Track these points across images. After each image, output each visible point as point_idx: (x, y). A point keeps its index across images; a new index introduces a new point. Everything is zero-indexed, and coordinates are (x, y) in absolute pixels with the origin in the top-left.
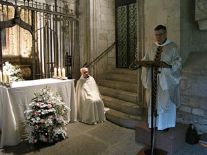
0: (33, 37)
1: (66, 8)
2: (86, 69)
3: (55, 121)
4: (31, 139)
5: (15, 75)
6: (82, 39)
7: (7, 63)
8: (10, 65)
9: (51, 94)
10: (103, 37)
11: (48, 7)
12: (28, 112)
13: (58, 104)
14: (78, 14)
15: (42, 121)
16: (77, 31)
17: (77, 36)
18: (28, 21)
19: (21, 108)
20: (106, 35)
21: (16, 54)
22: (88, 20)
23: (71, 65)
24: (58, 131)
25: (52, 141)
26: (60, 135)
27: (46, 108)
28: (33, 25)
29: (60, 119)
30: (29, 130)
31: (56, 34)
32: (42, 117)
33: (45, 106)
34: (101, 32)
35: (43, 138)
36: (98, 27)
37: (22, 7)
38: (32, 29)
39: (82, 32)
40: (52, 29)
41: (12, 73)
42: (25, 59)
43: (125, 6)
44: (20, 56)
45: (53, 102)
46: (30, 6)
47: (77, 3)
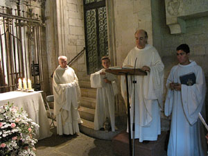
1: (30, 12)
3: (20, 143)
6: (50, 45)
9: (15, 111)
10: (72, 42)
11: (9, 10)
13: (23, 121)
14: (44, 18)
16: (44, 37)
17: (44, 42)
20: (75, 40)
22: (55, 25)
23: (39, 74)
24: (25, 154)
27: (9, 128)
31: (20, 40)
33: (7, 126)
34: (70, 37)
36: (67, 33)
39: (49, 38)
40: (15, 35)
43: (94, 10)
45: (17, 120)
47: (43, 6)
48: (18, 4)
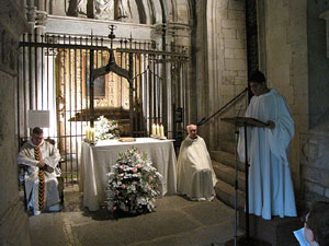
0: (131, 85)
3: (139, 189)
4: (111, 206)
5: (110, 132)
6: (200, 84)
7: (102, 117)
8: (106, 120)
10: (227, 81)
11: (154, 45)
12: (109, 174)
13: (145, 169)
14: (194, 50)
15: (124, 186)
16: (193, 73)
17: (194, 80)
18: (125, 66)
19: (105, 170)
20: (233, 78)
22: (205, 59)
23: (182, 121)
24: (142, 201)
25: (134, 212)
26: (145, 207)
27: (131, 172)
28: (131, 70)
29: (147, 187)
30: (110, 194)
32: (124, 181)
33: (129, 169)
35: (123, 207)
36: (220, 68)
37: (118, 50)
39: (200, 75)
40: (156, 73)
41: (107, 130)
42: (126, 111)
44: (121, 108)
45: (140, 166)
46: (128, 47)
47: (193, 34)
48: (164, 35)
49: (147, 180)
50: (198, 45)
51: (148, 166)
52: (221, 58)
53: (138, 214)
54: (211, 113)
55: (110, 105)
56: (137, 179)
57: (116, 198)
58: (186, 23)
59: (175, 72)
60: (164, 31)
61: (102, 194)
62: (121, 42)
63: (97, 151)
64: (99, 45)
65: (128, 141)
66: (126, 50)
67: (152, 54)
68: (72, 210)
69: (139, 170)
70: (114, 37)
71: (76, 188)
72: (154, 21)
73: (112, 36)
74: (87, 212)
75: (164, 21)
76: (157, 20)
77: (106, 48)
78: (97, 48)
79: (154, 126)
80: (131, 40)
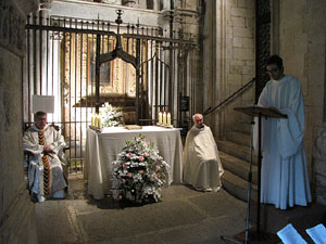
0: (138, 72)
2: (200, 116)
3: (145, 178)
4: (116, 194)
5: (115, 119)
7: (107, 104)
8: (110, 107)
11: (160, 31)
13: (153, 158)
14: (201, 38)
15: (130, 175)
16: (200, 62)
17: (201, 69)
18: (132, 52)
19: (110, 158)
20: (241, 67)
21: (120, 92)
22: (213, 47)
23: (188, 110)
24: (148, 190)
25: (140, 201)
26: (151, 196)
27: (137, 161)
28: (138, 57)
29: (154, 176)
30: (115, 183)
32: (130, 170)
33: (135, 157)
34: (233, 63)
35: (129, 196)
36: (229, 57)
37: (124, 35)
38: (136, 62)
39: (207, 63)
40: (163, 60)
41: (112, 117)
44: (126, 94)
45: (147, 154)
46: (135, 32)
47: (201, 22)
48: (171, 22)
49: (153, 169)
50: (205, 33)
51: (155, 155)
52: (229, 47)
53: (144, 203)
54: (218, 103)
55: (114, 91)
56: (143, 168)
57: (122, 187)
58: (195, 9)
59: (182, 60)
60: (172, 17)
61: (108, 182)
62: (128, 27)
63: (103, 138)
64: (106, 30)
65: (134, 129)
66: (133, 36)
67: (159, 41)
68: (76, 198)
69: (146, 159)
70: (121, 22)
71: (80, 175)
72: (161, 7)
73: (119, 21)
74: (92, 200)
75: (172, 7)
76: (165, 6)
77: (112, 33)
78: (104, 33)
79: (160, 114)
80: (138, 25)
